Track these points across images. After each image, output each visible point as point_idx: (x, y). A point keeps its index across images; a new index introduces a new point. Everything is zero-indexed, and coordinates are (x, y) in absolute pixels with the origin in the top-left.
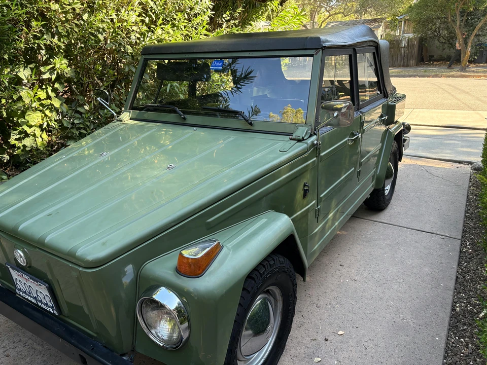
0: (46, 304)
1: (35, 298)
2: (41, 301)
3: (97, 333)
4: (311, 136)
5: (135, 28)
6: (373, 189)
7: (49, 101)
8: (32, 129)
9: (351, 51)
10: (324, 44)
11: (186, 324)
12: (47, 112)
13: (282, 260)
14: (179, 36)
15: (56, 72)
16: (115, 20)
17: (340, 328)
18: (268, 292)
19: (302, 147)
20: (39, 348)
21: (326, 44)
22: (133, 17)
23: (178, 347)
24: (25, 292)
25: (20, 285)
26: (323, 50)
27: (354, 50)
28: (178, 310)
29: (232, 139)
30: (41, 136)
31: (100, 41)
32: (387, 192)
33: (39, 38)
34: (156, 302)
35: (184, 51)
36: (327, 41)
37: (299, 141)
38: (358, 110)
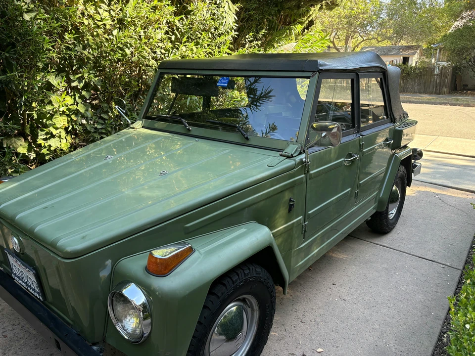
0: (34, 290)
1: (26, 283)
2: (30, 287)
3: (72, 321)
4: (300, 153)
5: (160, 44)
6: (375, 211)
7: (75, 107)
8: (58, 131)
9: (353, 75)
10: (321, 68)
11: (149, 321)
12: (73, 117)
13: (259, 270)
14: (202, 53)
15: (84, 81)
16: (142, 37)
17: (320, 346)
18: (244, 300)
19: (290, 163)
20: (34, 332)
21: (324, 68)
22: (160, 34)
23: (139, 342)
24: (18, 277)
25: (15, 270)
26: (319, 73)
27: (357, 74)
29: (227, 151)
30: (66, 138)
31: (127, 55)
32: (391, 217)
33: (71, 50)
35: (195, 67)
36: (325, 65)
37: (288, 157)
38: (358, 132)
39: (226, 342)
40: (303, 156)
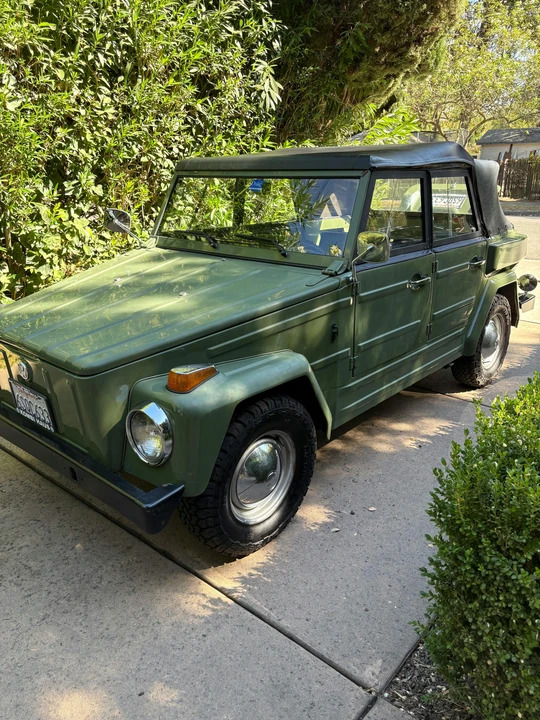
0: (44, 421)
1: (34, 416)
2: (39, 419)
3: (87, 449)
4: (347, 271)
5: (177, 138)
6: (460, 355)
7: (71, 222)
8: (50, 255)
9: (423, 174)
10: (373, 165)
11: (171, 442)
12: (68, 236)
13: (293, 402)
14: (233, 148)
15: (81, 190)
16: (154, 129)
18: (277, 438)
19: (333, 281)
21: (377, 165)
22: (177, 124)
24: (25, 410)
25: (21, 403)
26: (372, 171)
27: (428, 173)
28: (164, 426)
30: (59, 264)
31: (134, 153)
33: (63, 148)
34: (143, 415)
36: (380, 161)
37: (331, 275)
38: (431, 247)
39: (257, 482)
40: (349, 274)
